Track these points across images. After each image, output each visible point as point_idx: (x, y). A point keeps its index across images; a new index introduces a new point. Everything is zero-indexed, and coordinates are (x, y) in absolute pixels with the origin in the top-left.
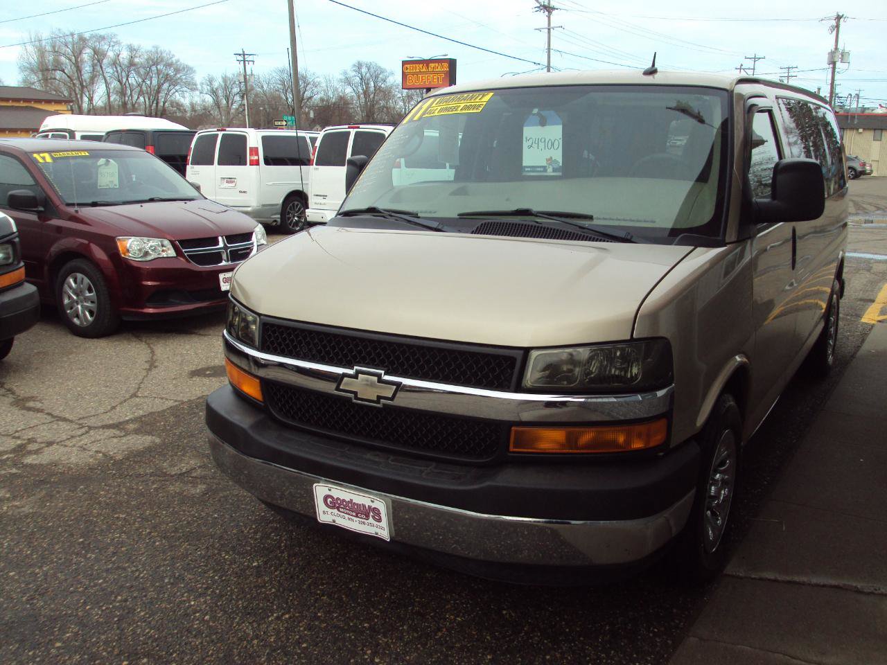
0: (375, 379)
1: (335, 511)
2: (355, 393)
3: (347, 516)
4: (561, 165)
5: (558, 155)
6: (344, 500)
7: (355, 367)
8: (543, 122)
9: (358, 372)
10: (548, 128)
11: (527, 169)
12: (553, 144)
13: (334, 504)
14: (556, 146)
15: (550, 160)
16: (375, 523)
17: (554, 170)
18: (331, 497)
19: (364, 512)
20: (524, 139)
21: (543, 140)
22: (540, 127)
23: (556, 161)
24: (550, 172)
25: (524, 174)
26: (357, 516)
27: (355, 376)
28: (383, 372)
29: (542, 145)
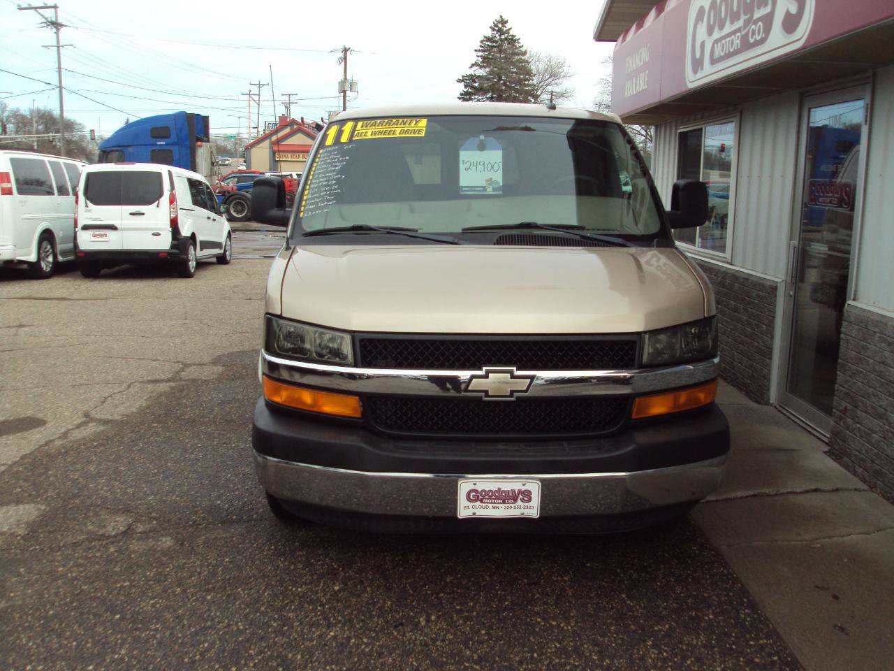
0: (509, 375)
1: (478, 504)
2: (486, 392)
3: (490, 505)
4: (501, 184)
5: (498, 177)
6: (490, 491)
7: (484, 368)
8: (482, 147)
9: (488, 372)
10: (485, 153)
11: (464, 189)
12: (492, 167)
13: (476, 496)
14: (496, 167)
15: (490, 181)
16: (523, 504)
17: (494, 189)
18: (476, 491)
19: (511, 497)
20: (461, 162)
21: (482, 163)
22: (478, 152)
23: (496, 182)
24: (490, 191)
25: (462, 193)
26: (504, 502)
27: (486, 376)
28: (515, 368)
29: (480, 168)
